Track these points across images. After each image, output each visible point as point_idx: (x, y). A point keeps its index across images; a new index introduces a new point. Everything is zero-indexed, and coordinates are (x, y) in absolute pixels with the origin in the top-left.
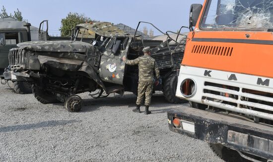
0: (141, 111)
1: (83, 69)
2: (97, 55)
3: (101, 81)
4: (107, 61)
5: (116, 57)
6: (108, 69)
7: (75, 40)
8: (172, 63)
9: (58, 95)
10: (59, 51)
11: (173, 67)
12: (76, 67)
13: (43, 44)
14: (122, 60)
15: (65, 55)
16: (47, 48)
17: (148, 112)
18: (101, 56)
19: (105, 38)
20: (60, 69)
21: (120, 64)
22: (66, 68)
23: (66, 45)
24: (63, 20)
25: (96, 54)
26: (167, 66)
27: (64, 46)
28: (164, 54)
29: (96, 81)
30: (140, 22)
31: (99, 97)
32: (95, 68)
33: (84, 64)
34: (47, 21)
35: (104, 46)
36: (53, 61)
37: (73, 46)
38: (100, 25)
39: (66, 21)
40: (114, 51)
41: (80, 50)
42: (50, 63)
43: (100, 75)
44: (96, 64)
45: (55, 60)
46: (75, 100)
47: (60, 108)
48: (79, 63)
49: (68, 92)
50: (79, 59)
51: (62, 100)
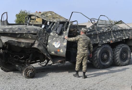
0: (79, 75)
1: (36, 46)
2: (46, 35)
3: (49, 55)
4: (53, 40)
5: (60, 36)
6: (54, 46)
7: (28, 25)
8: (98, 40)
9: (17, 66)
10: (17, 33)
11: (99, 43)
12: (30, 45)
13: (4, 28)
14: (64, 39)
15: (21, 36)
16: (7, 30)
17: (85, 77)
18: (48, 36)
19: (50, 23)
20: (18, 47)
21: (63, 42)
22: (23, 46)
23: (22, 28)
24: (17, 15)
25: (44, 34)
26: (95, 42)
27: (20, 29)
28: (93, 34)
29: (46, 54)
30: (72, 12)
31: (46, 65)
32: (44, 45)
33: (36, 42)
34: (7, 13)
35: (50, 29)
36: (12, 41)
37: (27, 29)
38: (46, 13)
39: (19, 15)
40: (58, 32)
41: (33, 32)
42: (11, 42)
43: (48, 50)
44: (45, 42)
45: (14, 39)
46: (30, 69)
47: (19, 75)
48: (32, 41)
49: (24, 63)
50: (32, 39)
51: (20, 69)
